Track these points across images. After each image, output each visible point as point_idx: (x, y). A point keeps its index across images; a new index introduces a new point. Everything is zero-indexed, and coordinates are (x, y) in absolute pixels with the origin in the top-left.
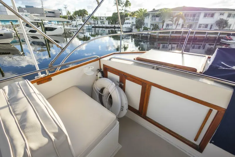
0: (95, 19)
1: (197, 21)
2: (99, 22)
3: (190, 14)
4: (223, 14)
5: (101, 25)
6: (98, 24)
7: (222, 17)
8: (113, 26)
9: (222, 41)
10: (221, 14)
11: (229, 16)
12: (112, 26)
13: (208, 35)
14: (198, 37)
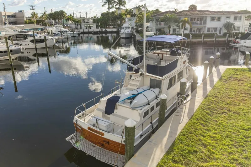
0: (77, 22)
1: (205, 25)
2: (83, 26)
3: (196, 18)
4: (229, 17)
5: (86, 30)
6: (81, 28)
7: (228, 20)
8: (104, 30)
9: (231, 45)
10: (227, 17)
11: (236, 19)
12: (102, 30)
13: (217, 39)
14: (208, 41)
